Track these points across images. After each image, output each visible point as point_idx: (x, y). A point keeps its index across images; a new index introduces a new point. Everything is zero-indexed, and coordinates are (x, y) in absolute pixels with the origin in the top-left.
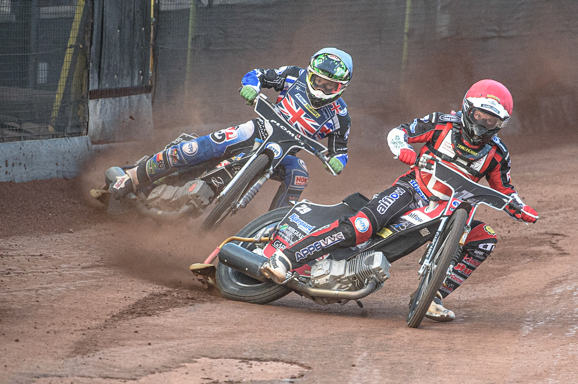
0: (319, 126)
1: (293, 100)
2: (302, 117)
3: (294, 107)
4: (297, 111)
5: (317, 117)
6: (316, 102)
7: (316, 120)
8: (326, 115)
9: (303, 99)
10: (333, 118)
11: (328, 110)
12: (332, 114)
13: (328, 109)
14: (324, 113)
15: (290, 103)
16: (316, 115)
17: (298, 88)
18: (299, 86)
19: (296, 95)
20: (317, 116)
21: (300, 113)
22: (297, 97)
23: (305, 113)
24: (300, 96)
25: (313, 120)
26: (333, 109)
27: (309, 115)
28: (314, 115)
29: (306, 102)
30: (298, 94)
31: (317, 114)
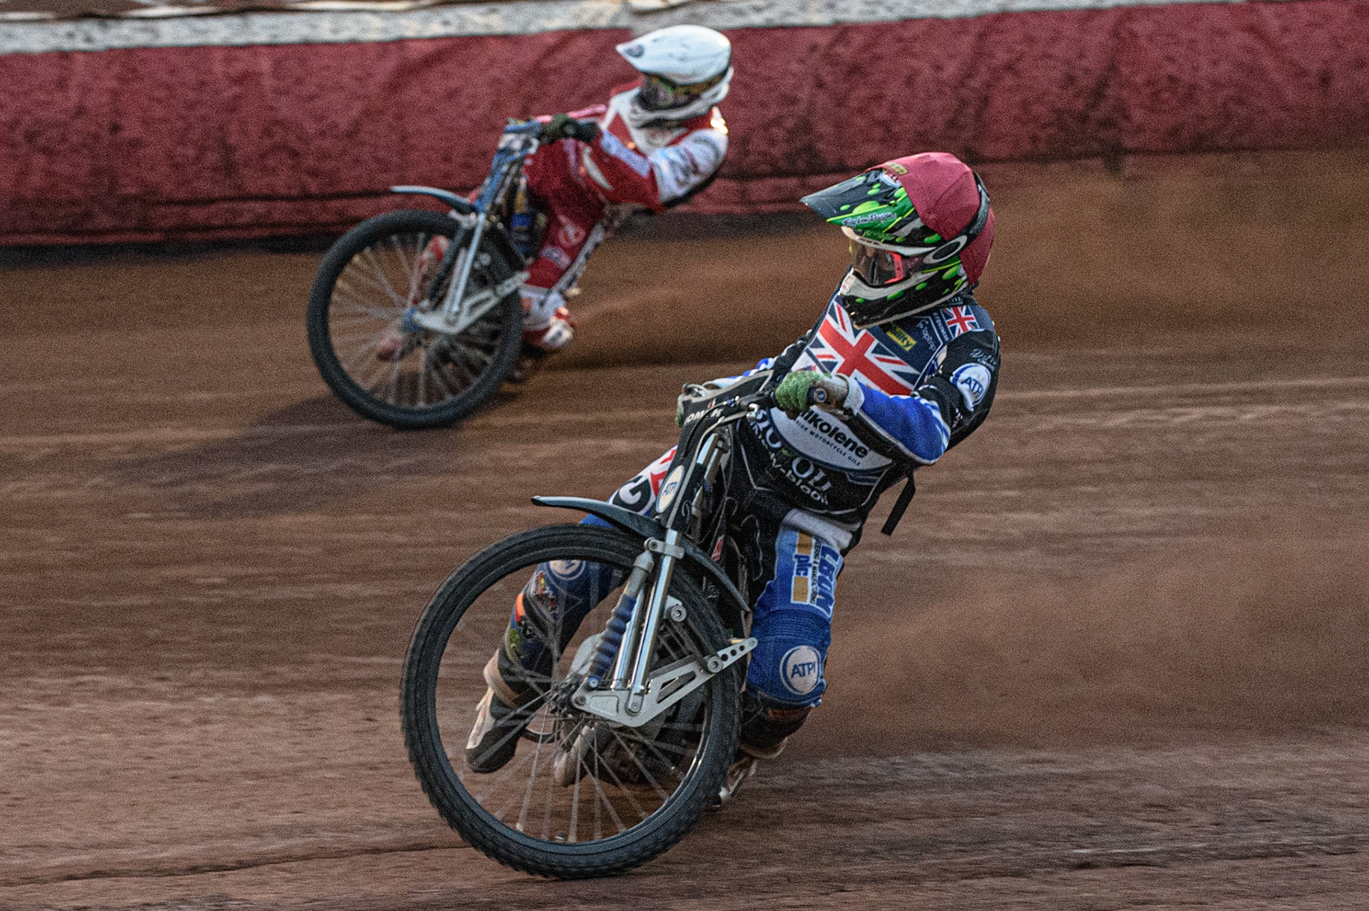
0: (917, 373)
2: (869, 355)
5: (908, 349)
7: (907, 358)
8: (929, 339)
11: (936, 325)
12: (948, 333)
13: (939, 321)
14: (926, 335)
16: (905, 342)
20: (907, 345)
25: (897, 359)
26: (949, 323)
27: (887, 348)
28: (899, 342)
31: (906, 339)
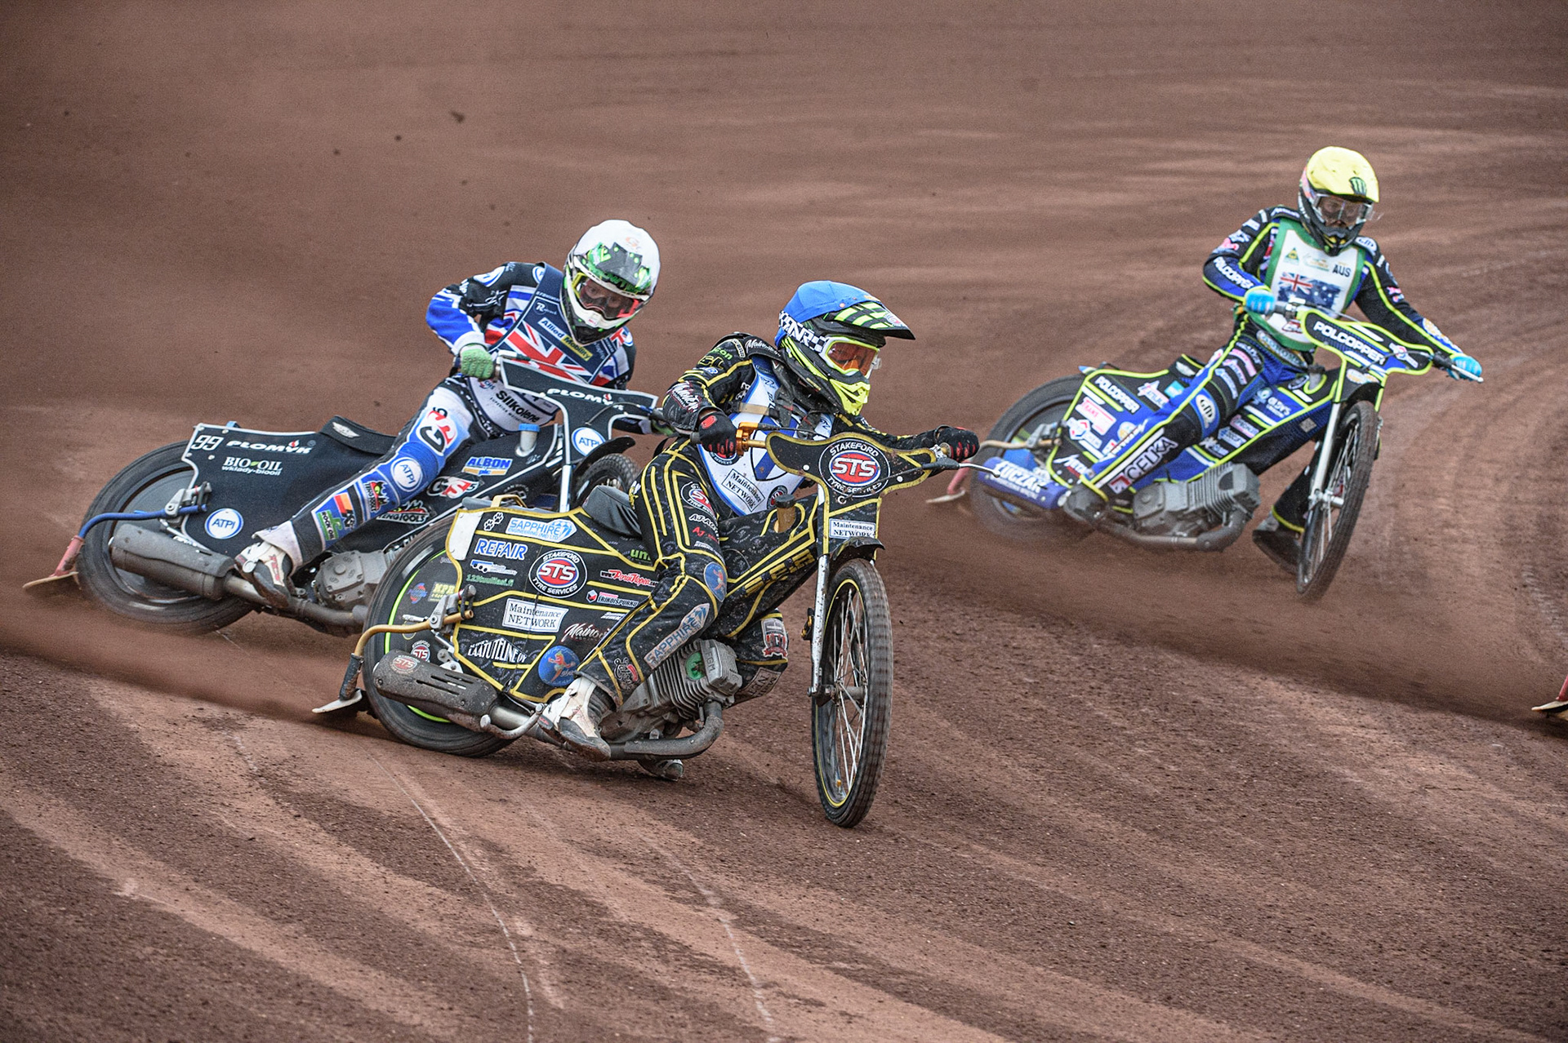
1: (536, 333)
3: (541, 348)
4: (546, 354)
6: (587, 335)
9: (557, 329)
10: (616, 354)
15: (530, 342)
17: (541, 307)
18: (542, 302)
19: (540, 323)
21: (554, 357)
22: (543, 325)
23: (564, 356)
24: (549, 323)
29: (562, 332)
30: (545, 319)
